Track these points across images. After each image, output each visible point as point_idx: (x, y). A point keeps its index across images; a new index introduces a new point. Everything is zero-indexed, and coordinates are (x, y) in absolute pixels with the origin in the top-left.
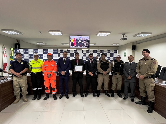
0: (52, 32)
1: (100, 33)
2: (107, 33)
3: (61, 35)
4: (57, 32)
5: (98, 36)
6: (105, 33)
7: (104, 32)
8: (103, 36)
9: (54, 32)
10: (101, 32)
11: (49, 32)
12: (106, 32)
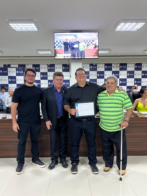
0: (14, 24)
1: (122, 24)
2: (140, 24)
3: (35, 31)
4: (26, 24)
5: (117, 30)
6: (135, 24)
7: (132, 21)
8: (129, 31)
9: (20, 24)
10: (126, 21)
11: (10, 24)
12: (138, 21)
